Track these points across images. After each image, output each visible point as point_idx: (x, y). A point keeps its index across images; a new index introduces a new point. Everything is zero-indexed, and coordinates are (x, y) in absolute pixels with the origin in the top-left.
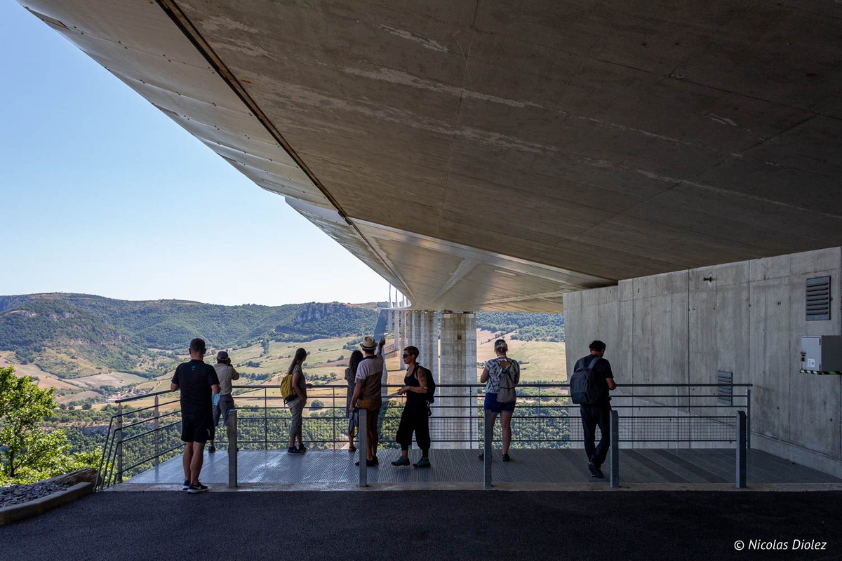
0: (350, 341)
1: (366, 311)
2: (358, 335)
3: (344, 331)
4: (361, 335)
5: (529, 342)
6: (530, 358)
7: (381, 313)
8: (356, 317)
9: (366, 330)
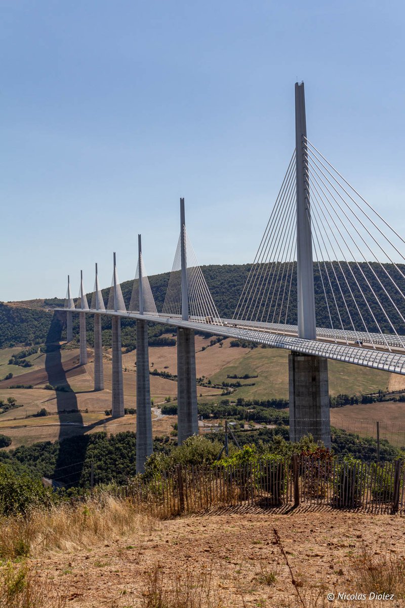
0: (16, 353)
1: (34, 313)
2: (27, 345)
3: (6, 340)
4: (30, 344)
5: (255, 349)
6: (259, 371)
7: (55, 315)
8: (22, 321)
9: (36, 337)
